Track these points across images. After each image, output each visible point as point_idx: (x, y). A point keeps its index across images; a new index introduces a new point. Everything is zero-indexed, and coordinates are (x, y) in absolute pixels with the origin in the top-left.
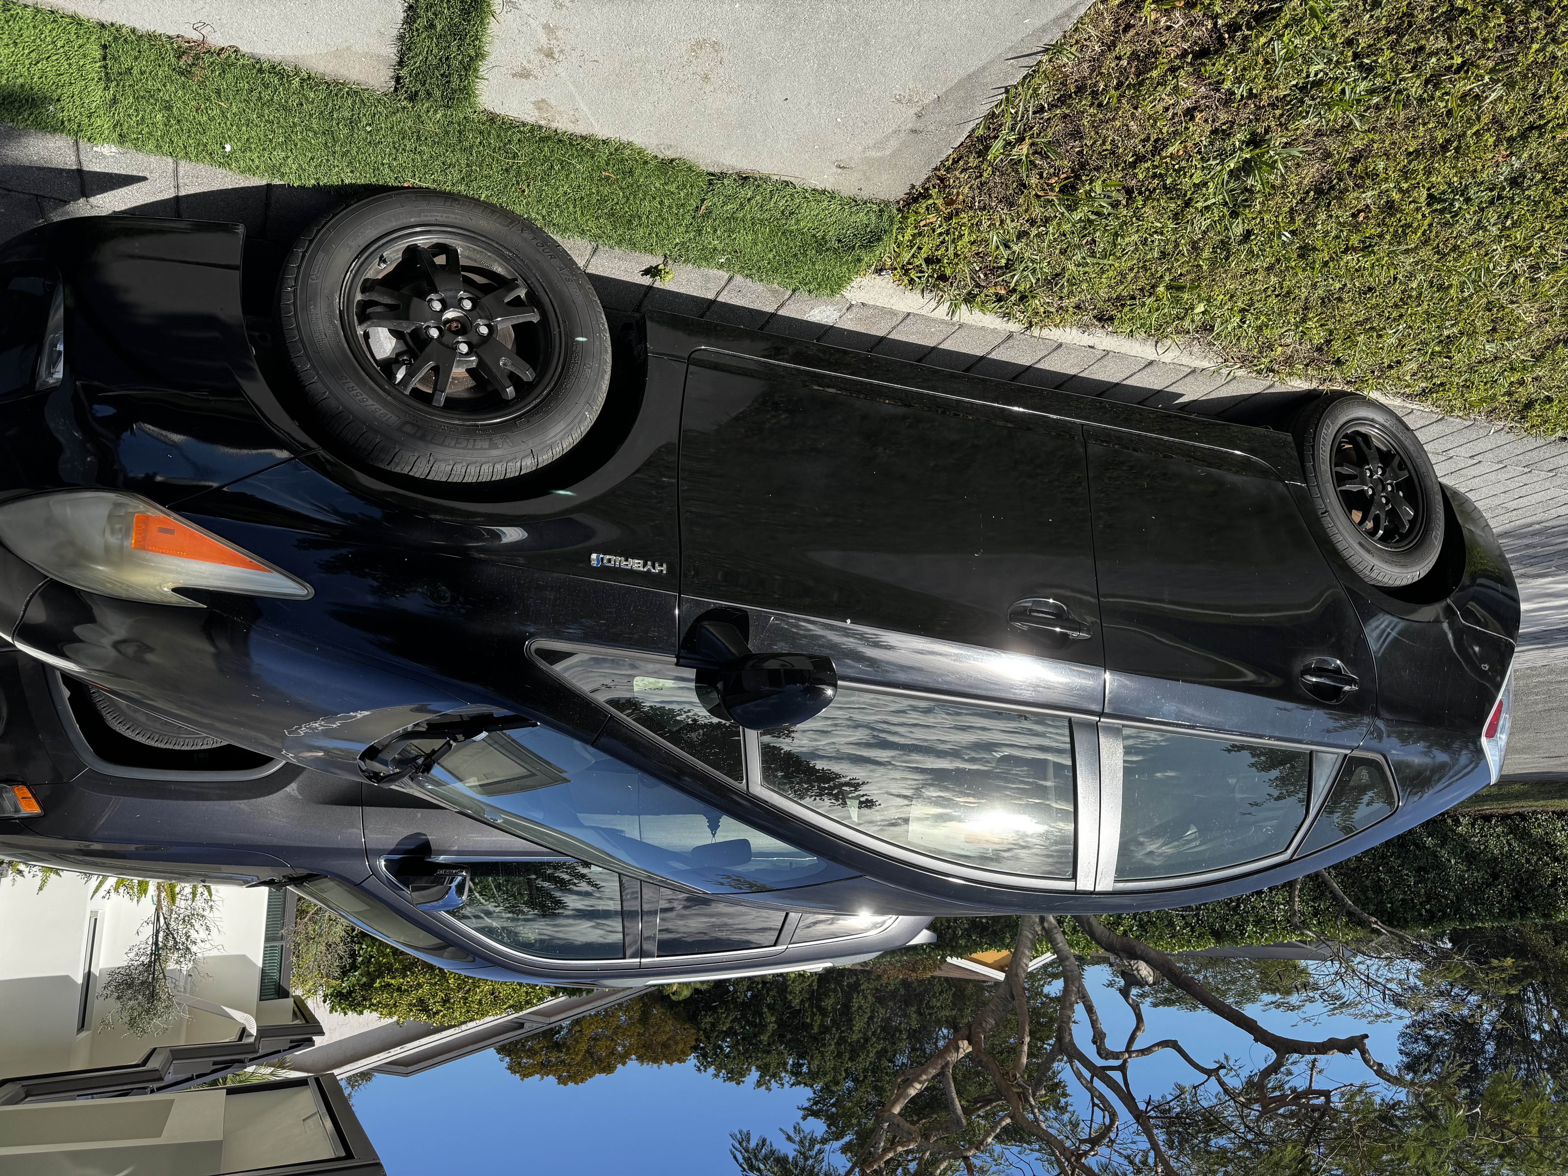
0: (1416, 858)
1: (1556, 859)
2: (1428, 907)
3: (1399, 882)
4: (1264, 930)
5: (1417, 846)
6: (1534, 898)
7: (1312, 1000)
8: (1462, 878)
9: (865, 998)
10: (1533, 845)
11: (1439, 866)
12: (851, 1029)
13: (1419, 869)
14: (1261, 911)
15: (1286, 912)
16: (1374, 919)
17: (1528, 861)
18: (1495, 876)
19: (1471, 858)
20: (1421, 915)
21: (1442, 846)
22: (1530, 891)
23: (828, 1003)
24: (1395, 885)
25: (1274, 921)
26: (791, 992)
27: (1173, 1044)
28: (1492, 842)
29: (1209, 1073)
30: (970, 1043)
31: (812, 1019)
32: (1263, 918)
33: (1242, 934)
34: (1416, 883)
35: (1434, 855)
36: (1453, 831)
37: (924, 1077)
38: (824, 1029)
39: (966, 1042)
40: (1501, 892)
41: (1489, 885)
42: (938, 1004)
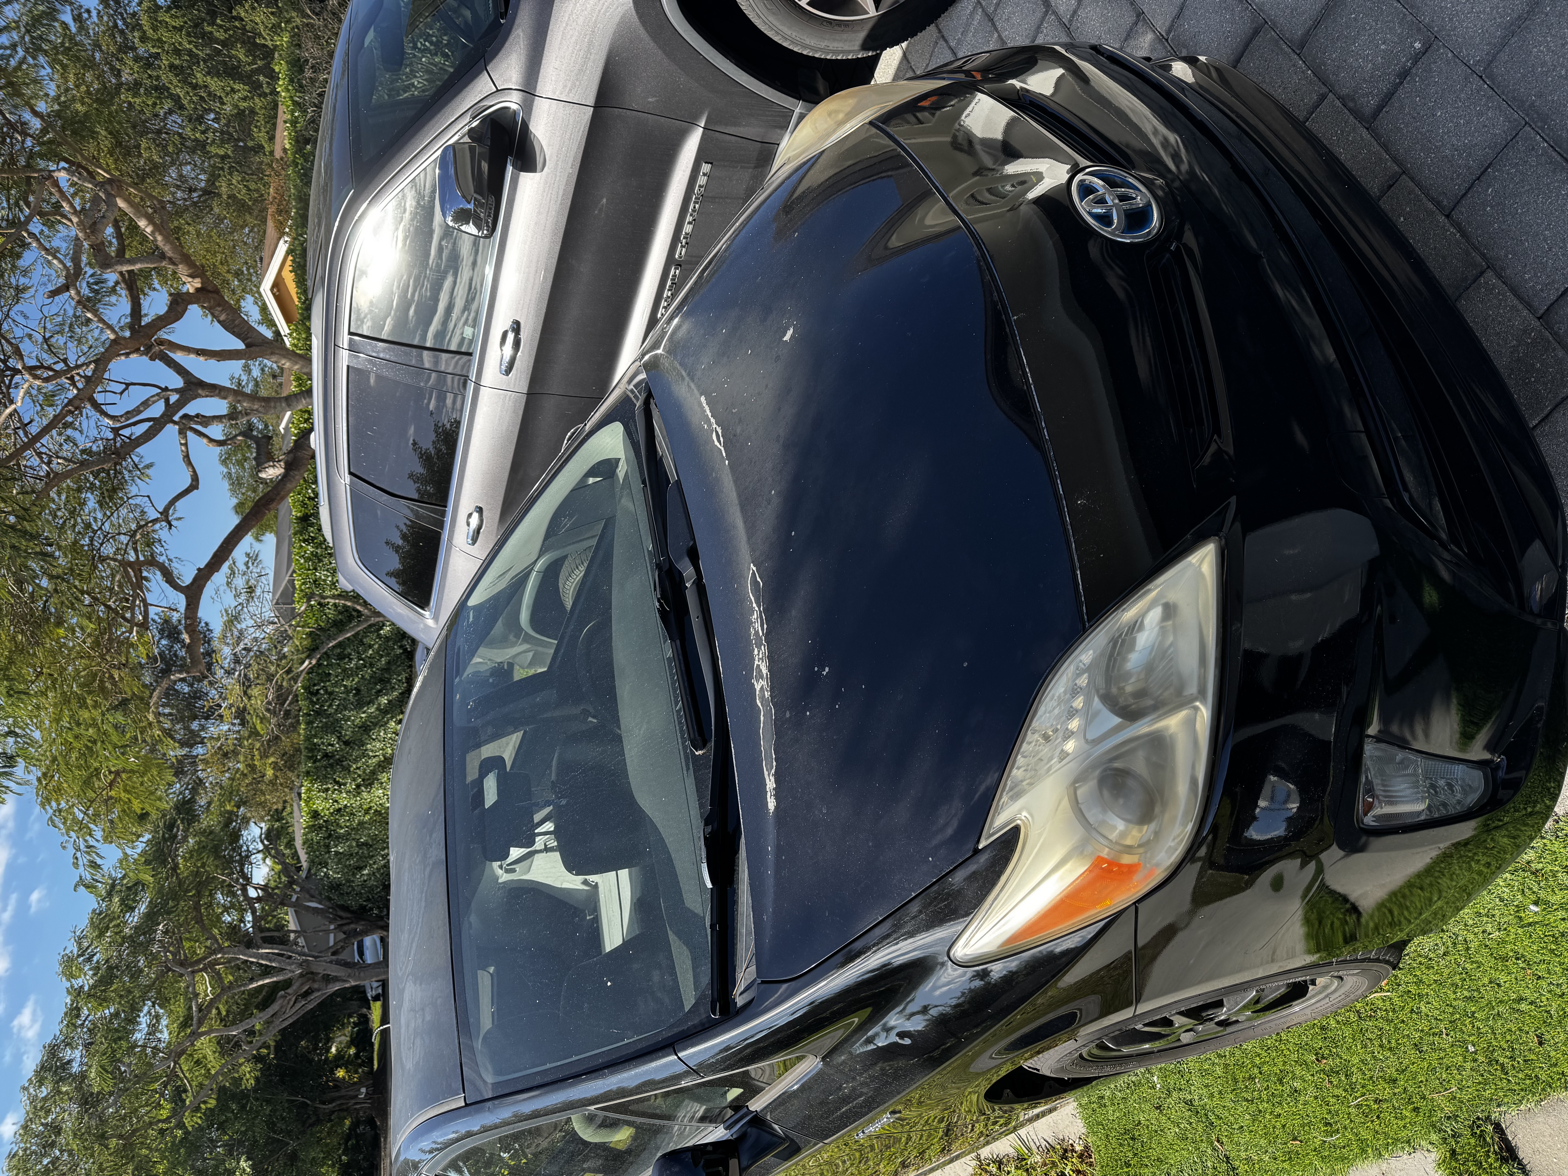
0: (369, 690)
1: (358, 786)
2: (322, 692)
3: (347, 674)
4: (307, 560)
5: (380, 691)
6: (326, 767)
7: (237, 596)
8: (349, 719)
9: (245, 99)
10: (373, 773)
11: (360, 705)
12: (209, 73)
13: (358, 690)
14: (326, 561)
15: (325, 581)
16: (314, 662)
17: (358, 768)
18: (346, 743)
19: (366, 728)
20: (315, 685)
21: (378, 709)
22: (332, 766)
23: (240, 53)
24: (345, 670)
25: (316, 569)
26: (254, 8)
27: (194, 485)
28: (378, 745)
29: (165, 513)
30: (197, 290)
31: (221, 26)
32: (320, 561)
33: (305, 541)
34: (345, 686)
35: (370, 702)
36: (392, 718)
37: (159, 238)
38: (209, 39)
39: (199, 285)
40: (332, 745)
41: (339, 738)
42: (234, 182)
